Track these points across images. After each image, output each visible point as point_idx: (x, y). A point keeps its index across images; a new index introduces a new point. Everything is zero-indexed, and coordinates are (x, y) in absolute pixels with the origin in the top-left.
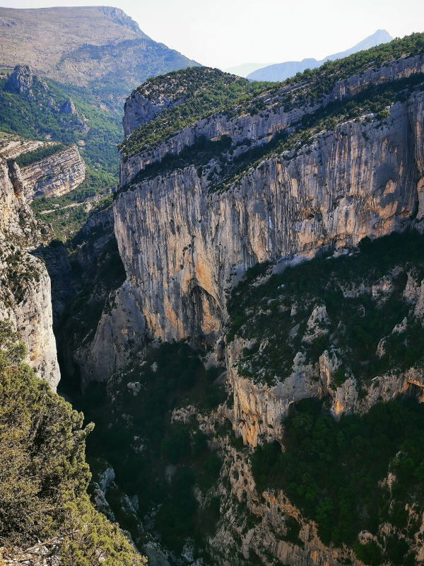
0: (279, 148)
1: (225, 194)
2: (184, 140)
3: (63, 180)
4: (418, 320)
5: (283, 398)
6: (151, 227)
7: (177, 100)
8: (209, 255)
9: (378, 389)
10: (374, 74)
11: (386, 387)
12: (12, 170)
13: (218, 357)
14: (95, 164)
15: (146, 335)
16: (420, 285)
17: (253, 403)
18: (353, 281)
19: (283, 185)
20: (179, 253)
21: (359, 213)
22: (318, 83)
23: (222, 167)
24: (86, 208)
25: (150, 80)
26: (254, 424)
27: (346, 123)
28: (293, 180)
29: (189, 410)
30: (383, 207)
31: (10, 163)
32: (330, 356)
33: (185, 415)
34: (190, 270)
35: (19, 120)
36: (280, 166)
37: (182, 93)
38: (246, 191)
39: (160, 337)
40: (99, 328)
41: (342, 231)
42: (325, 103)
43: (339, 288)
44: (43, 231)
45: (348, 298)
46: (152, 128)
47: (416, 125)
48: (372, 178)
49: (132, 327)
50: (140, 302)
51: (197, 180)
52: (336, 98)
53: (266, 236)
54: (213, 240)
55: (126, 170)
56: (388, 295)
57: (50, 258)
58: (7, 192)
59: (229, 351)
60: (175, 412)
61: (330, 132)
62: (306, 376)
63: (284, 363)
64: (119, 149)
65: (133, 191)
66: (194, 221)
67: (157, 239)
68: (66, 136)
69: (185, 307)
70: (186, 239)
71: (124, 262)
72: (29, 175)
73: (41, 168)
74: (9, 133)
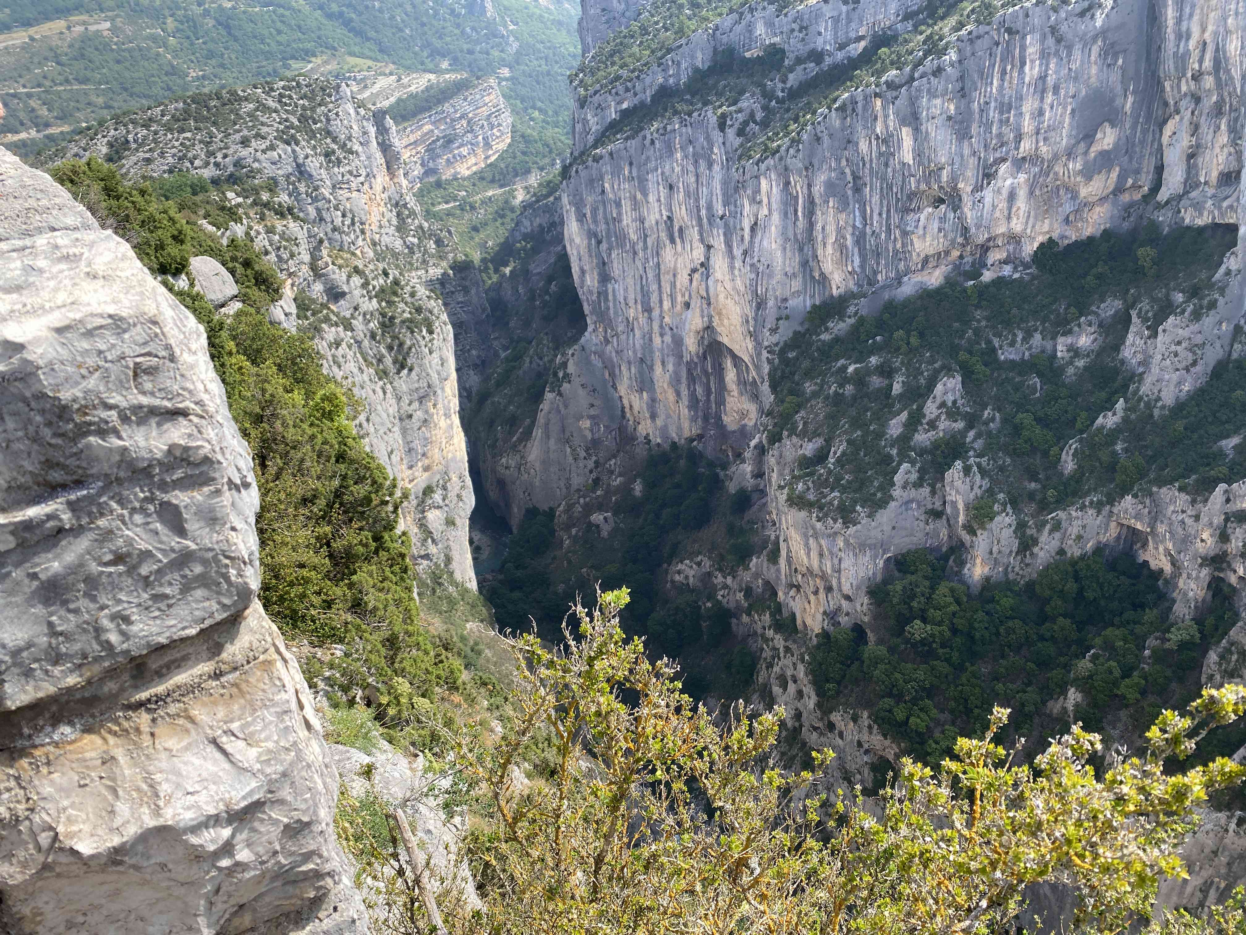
0: (878, 65)
1: (770, 161)
2: (693, 57)
3: (472, 144)
4: (1148, 405)
5: (872, 547)
6: (631, 231)
8: (738, 282)
9: (1057, 535)
11: (1074, 530)
12: (382, 130)
13: (752, 472)
14: (530, 111)
15: (622, 429)
16: (1155, 335)
17: (814, 554)
18: (1019, 328)
19: (885, 141)
20: (683, 279)
21: (1037, 192)
23: (765, 108)
24: (514, 198)
26: (816, 593)
27: (1017, 8)
28: (905, 131)
29: (699, 564)
30: (1089, 178)
31: (378, 118)
32: (967, 470)
33: (691, 573)
34: (702, 311)
35: (393, 34)
36: (878, 102)
38: (811, 155)
39: (648, 434)
40: (541, 418)
41: (1002, 229)
43: (989, 342)
44: (439, 242)
45: (1006, 361)
46: (632, 37)
48: (1067, 121)
49: (598, 416)
50: (611, 368)
51: (717, 136)
53: (849, 242)
54: (745, 253)
55: (585, 121)
56: (1088, 355)
57: (453, 293)
58: (375, 170)
59: (773, 461)
60: (674, 568)
61: (983, 29)
62: (919, 508)
63: (876, 484)
64: (571, 82)
65: (598, 162)
66: (711, 216)
67: (641, 254)
68: (475, 60)
69: (692, 379)
70: (694, 253)
71: (582, 297)
72: (412, 138)
73: (433, 123)
74: (376, 60)
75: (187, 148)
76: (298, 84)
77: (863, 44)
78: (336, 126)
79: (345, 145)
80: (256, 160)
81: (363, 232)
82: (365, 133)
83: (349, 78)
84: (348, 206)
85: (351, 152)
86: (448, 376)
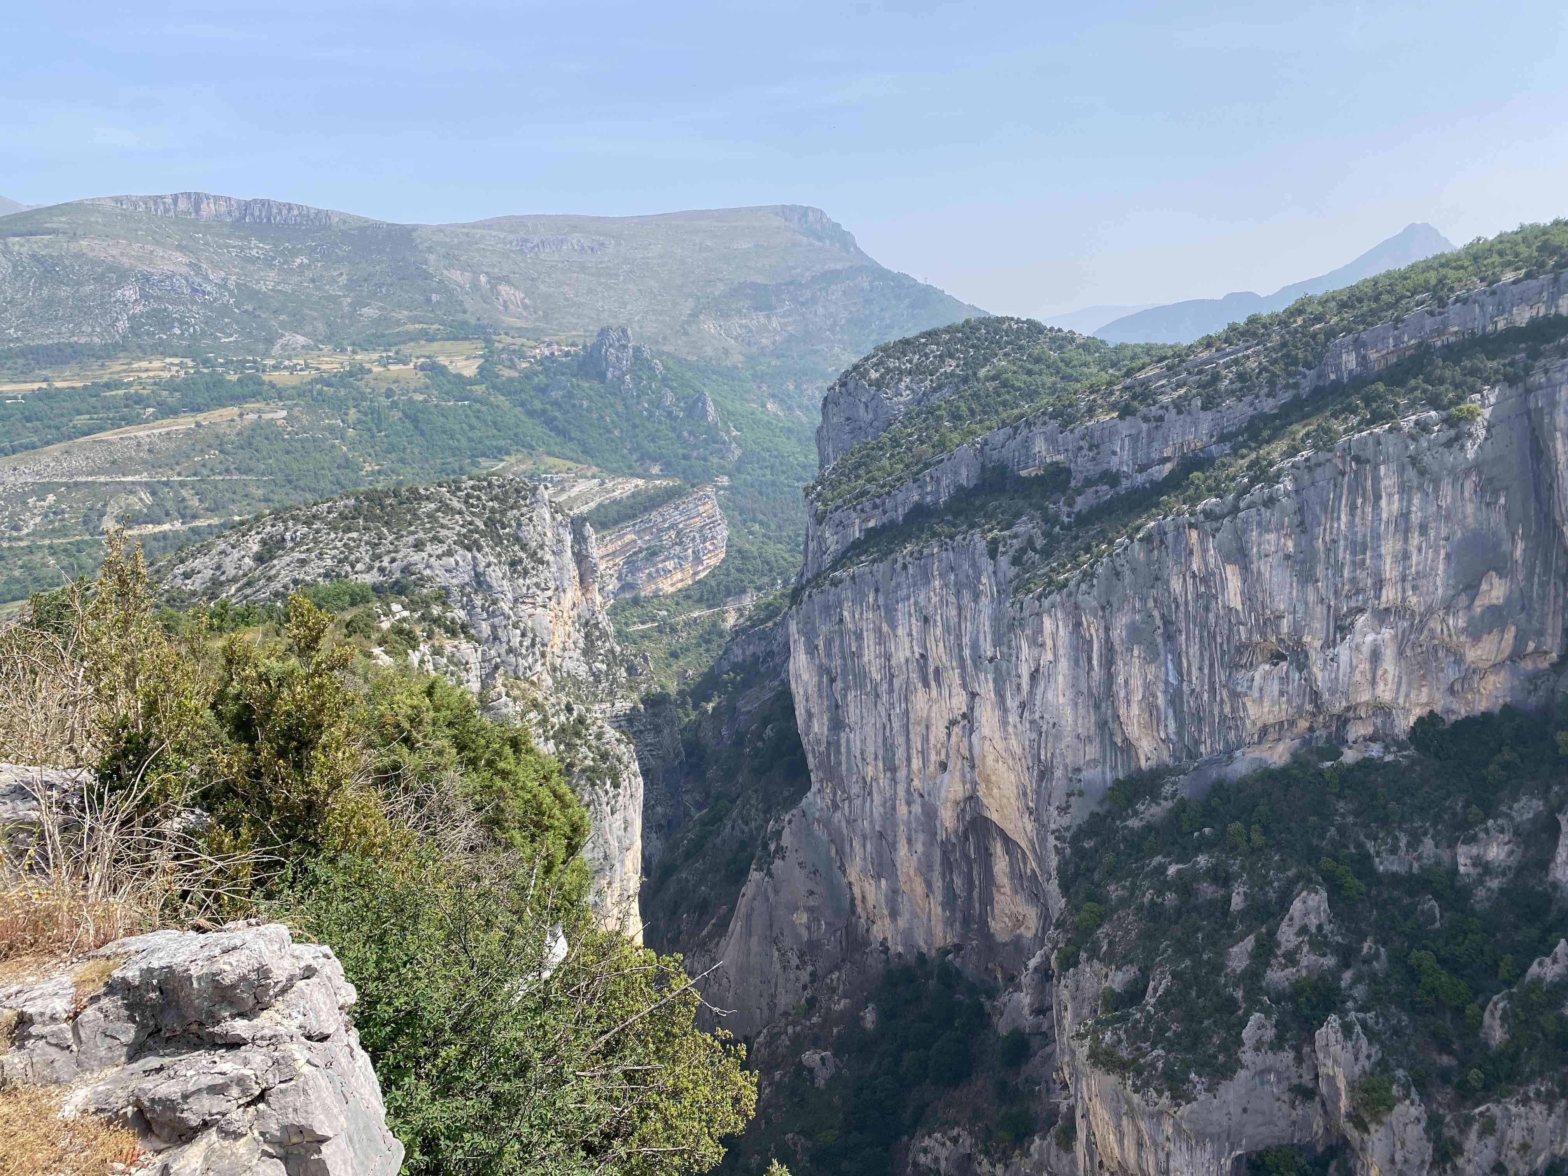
0: (1191, 492)
1: (1056, 597)
2: (956, 473)
5: (1215, 1138)
6: (873, 669)
7: (940, 387)
8: (1013, 741)
9: (1491, 1141)
10: (1429, 321)
11: (1516, 1135)
12: (580, 538)
13: (1031, 1005)
14: (749, 524)
15: (850, 930)
17: (1129, 1143)
18: (1401, 829)
19: (1204, 580)
20: (938, 732)
21: (1409, 653)
22: (1284, 345)
23: (1046, 534)
24: (724, 620)
25: (885, 349)
27: (1364, 433)
28: (1230, 569)
29: (955, 1140)
30: (1476, 638)
31: (577, 525)
32: (1347, 1030)
33: (943, 1153)
34: (963, 776)
36: (1194, 534)
37: (952, 374)
38: (1109, 591)
39: (885, 939)
40: (742, 905)
41: (1365, 697)
42: (1306, 387)
43: (1360, 846)
44: (631, 670)
45: (1386, 873)
46: (881, 449)
47: (1554, 440)
48: (1441, 567)
49: (818, 909)
50: (838, 842)
51: (986, 564)
52: (1333, 377)
53: (1161, 701)
54: (1023, 706)
55: (821, 539)
56: (1504, 874)
57: (641, 732)
58: (566, 583)
59: (1065, 994)
60: (917, 1145)
61: (1322, 456)
62: (1279, 1081)
63: (1216, 1040)
64: (807, 495)
65: (836, 587)
66: (977, 658)
67: (885, 697)
68: (691, 466)
69: (948, 865)
70: (954, 701)
71: (807, 747)
72: (611, 548)
73: (637, 533)
74: (577, 461)
75: (351, 550)
76: (490, 485)
77: (1168, 467)
78: (528, 533)
79: (535, 553)
80: (428, 566)
81: (543, 655)
82: (559, 541)
83: (545, 480)
84: (530, 623)
85: (541, 562)
86: (632, 844)
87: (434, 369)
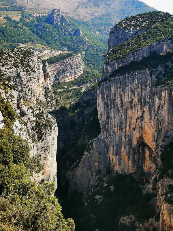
1: (166, 87)
2: (143, 53)
3: (71, 73)
6: (118, 104)
7: (141, 30)
8: (152, 123)
12: (44, 66)
13: (152, 188)
14: (90, 64)
15: (109, 167)
20: (134, 121)
23: (165, 71)
24: (82, 90)
25: (127, 19)
29: (131, 218)
31: (44, 62)
33: (128, 221)
34: (139, 131)
35: (51, 39)
37: (145, 27)
39: (117, 170)
40: (82, 160)
44: (57, 101)
46: (125, 46)
49: (101, 162)
50: (107, 147)
51: (149, 78)
54: (155, 115)
55: (107, 69)
57: (59, 117)
58: (40, 78)
59: (160, 185)
60: (122, 218)
64: (104, 57)
65: (110, 82)
66: (145, 102)
67: (121, 111)
68: (75, 48)
69: (134, 153)
70: (138, 112)
71: (100, 123)
72: (53, 69)
73: (59, 65)
74: (45, 45)
76: (22, 50)
78: (31, 63)
79: (33, 69)
80: (5, 71)
81: (34, 96)
82: (39, 66)
83: (36, 50)
84: (31, 87)
85: (34, 71)
86: (54, 143)
87: (8, 18)
